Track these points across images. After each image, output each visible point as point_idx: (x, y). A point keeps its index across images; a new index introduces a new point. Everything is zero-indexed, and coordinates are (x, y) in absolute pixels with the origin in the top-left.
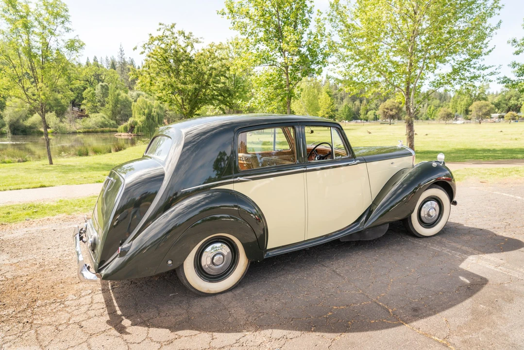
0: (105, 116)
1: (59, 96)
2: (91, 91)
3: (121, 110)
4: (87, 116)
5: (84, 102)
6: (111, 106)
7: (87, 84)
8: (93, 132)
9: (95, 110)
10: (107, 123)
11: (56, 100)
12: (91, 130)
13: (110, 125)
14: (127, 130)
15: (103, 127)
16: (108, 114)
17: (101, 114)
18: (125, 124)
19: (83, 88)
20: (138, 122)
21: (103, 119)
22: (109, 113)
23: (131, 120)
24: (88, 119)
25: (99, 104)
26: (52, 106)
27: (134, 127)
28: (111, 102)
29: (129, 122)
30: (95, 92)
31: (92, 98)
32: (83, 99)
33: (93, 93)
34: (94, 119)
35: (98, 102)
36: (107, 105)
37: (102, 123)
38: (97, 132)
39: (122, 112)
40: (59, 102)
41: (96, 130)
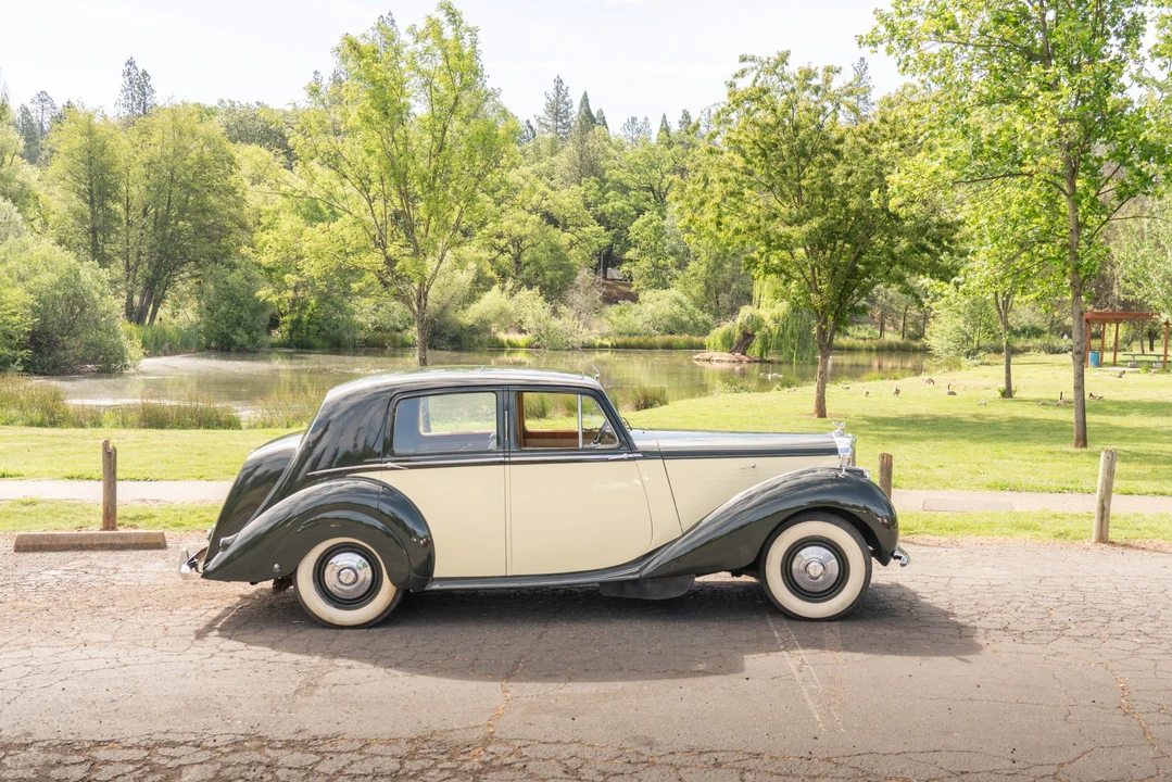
0: (684, 299)
1: (564, 238)
2: (651, 221)
3: (733, 280)
4: (634, 298)
5: (631, 253)
6: (704, 268)
7: (648, 199)
8: (640, 346)
9: (660, 280)
10: (686, 318)
11: (555, 249)
12: (634, 340)
13: (696, 325)
14: (731, 345)
15: (671, 333)
16: (694, 292)
17: (675, 292)
18: (726, 326)
19: (635, 212)
20: (767, 318)
21: (676, 308)
22: (697, 289)
23: (746, 311)
24: (634, 306)
25: (672, 259)
26: (541, 267)
27: (752, 336)
28: (703, 255)
29: (739, 320)
30: (665, 223)
31: (652, 243)
32: (629, 245)
33: (656, 229)
34: (651, 306)
35: (671, 254)
36: (692, 265)
37: (673, 319)
38: (651, 347)
39: (734, 286)
40: (563, 257)
41: (650, 340)
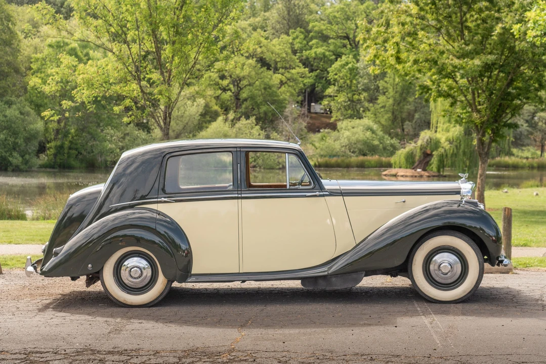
0: (375, 127)
1: (275, 79)
2: (347, 63)
3: (416, 111)
4: (333, 127)
5: (330, 90)
6: (391, 101)
7: (345, 46)
8: (338, 165)
9: (354, 111)
10: (376, 143)
11: (267, 87)
12: (334, 160)
13: (385, 148)
14: (413, 163)
15: (364, 155)
16: (383, 121)
17: (367, 121)
18: (410, 147)
19: (334, 57)
20: (443, 140)
21: (368, 134)
22: (385, 118)
23: (425, 135)
24: (334, 134)
25: (365, 94)
26: (257, 103)
27: (431, 155)
28: (391, 90)
29: (420, 142)
30: (358, 65)
31: (348, 82)
32: (329, 83)
33: (351, 70)
34: (347, 133)
35: (363, 90)
36: (381, 99)
37: (366, 143)
38: (348, 166)
39: (417, 116)
40: (273, 94)
